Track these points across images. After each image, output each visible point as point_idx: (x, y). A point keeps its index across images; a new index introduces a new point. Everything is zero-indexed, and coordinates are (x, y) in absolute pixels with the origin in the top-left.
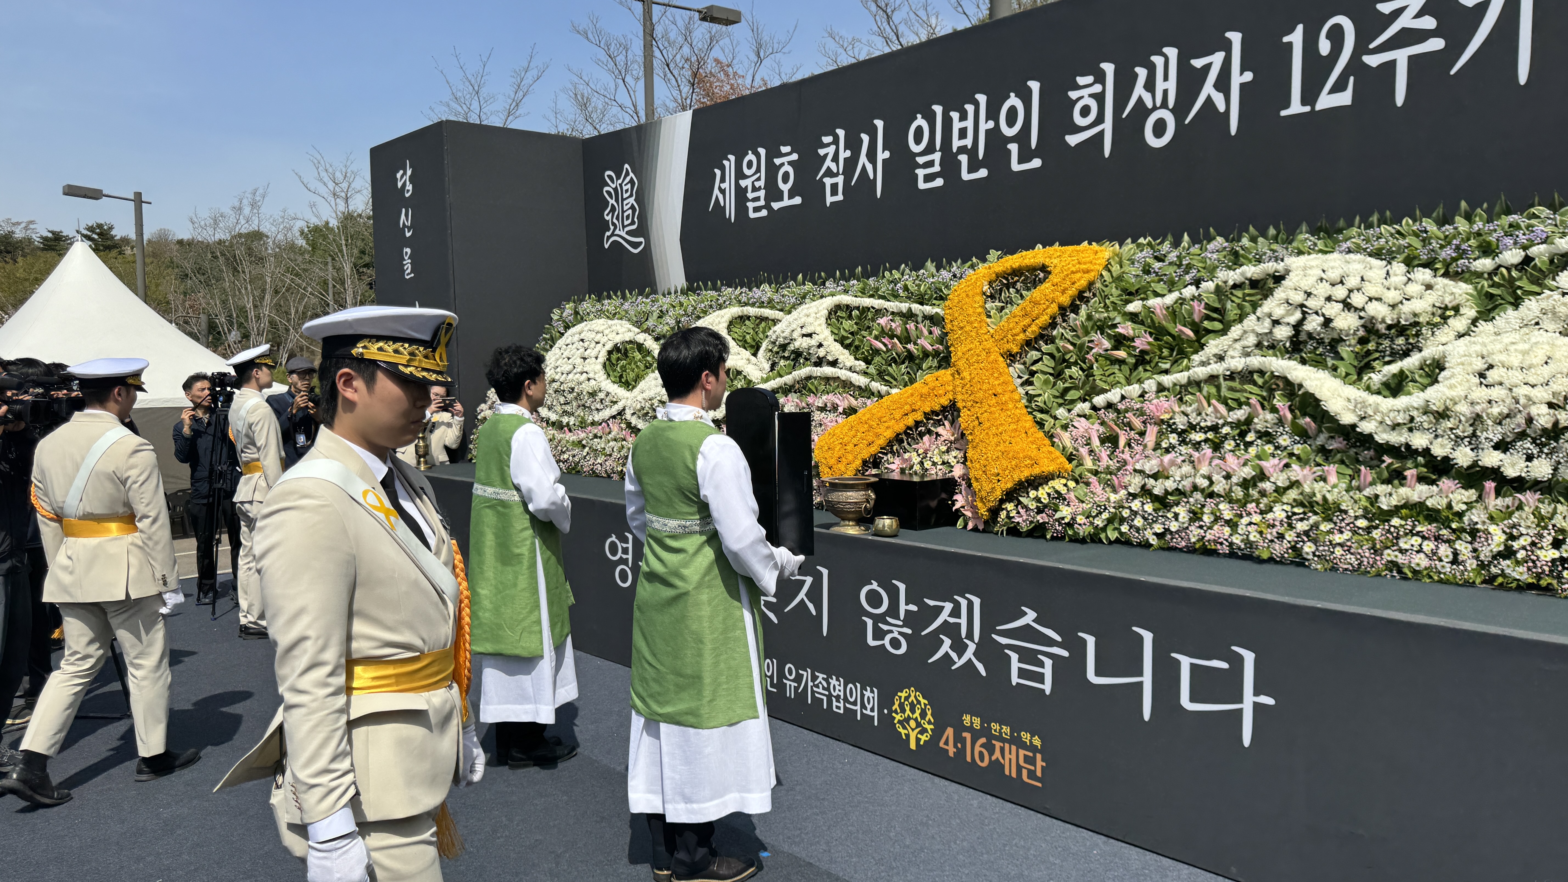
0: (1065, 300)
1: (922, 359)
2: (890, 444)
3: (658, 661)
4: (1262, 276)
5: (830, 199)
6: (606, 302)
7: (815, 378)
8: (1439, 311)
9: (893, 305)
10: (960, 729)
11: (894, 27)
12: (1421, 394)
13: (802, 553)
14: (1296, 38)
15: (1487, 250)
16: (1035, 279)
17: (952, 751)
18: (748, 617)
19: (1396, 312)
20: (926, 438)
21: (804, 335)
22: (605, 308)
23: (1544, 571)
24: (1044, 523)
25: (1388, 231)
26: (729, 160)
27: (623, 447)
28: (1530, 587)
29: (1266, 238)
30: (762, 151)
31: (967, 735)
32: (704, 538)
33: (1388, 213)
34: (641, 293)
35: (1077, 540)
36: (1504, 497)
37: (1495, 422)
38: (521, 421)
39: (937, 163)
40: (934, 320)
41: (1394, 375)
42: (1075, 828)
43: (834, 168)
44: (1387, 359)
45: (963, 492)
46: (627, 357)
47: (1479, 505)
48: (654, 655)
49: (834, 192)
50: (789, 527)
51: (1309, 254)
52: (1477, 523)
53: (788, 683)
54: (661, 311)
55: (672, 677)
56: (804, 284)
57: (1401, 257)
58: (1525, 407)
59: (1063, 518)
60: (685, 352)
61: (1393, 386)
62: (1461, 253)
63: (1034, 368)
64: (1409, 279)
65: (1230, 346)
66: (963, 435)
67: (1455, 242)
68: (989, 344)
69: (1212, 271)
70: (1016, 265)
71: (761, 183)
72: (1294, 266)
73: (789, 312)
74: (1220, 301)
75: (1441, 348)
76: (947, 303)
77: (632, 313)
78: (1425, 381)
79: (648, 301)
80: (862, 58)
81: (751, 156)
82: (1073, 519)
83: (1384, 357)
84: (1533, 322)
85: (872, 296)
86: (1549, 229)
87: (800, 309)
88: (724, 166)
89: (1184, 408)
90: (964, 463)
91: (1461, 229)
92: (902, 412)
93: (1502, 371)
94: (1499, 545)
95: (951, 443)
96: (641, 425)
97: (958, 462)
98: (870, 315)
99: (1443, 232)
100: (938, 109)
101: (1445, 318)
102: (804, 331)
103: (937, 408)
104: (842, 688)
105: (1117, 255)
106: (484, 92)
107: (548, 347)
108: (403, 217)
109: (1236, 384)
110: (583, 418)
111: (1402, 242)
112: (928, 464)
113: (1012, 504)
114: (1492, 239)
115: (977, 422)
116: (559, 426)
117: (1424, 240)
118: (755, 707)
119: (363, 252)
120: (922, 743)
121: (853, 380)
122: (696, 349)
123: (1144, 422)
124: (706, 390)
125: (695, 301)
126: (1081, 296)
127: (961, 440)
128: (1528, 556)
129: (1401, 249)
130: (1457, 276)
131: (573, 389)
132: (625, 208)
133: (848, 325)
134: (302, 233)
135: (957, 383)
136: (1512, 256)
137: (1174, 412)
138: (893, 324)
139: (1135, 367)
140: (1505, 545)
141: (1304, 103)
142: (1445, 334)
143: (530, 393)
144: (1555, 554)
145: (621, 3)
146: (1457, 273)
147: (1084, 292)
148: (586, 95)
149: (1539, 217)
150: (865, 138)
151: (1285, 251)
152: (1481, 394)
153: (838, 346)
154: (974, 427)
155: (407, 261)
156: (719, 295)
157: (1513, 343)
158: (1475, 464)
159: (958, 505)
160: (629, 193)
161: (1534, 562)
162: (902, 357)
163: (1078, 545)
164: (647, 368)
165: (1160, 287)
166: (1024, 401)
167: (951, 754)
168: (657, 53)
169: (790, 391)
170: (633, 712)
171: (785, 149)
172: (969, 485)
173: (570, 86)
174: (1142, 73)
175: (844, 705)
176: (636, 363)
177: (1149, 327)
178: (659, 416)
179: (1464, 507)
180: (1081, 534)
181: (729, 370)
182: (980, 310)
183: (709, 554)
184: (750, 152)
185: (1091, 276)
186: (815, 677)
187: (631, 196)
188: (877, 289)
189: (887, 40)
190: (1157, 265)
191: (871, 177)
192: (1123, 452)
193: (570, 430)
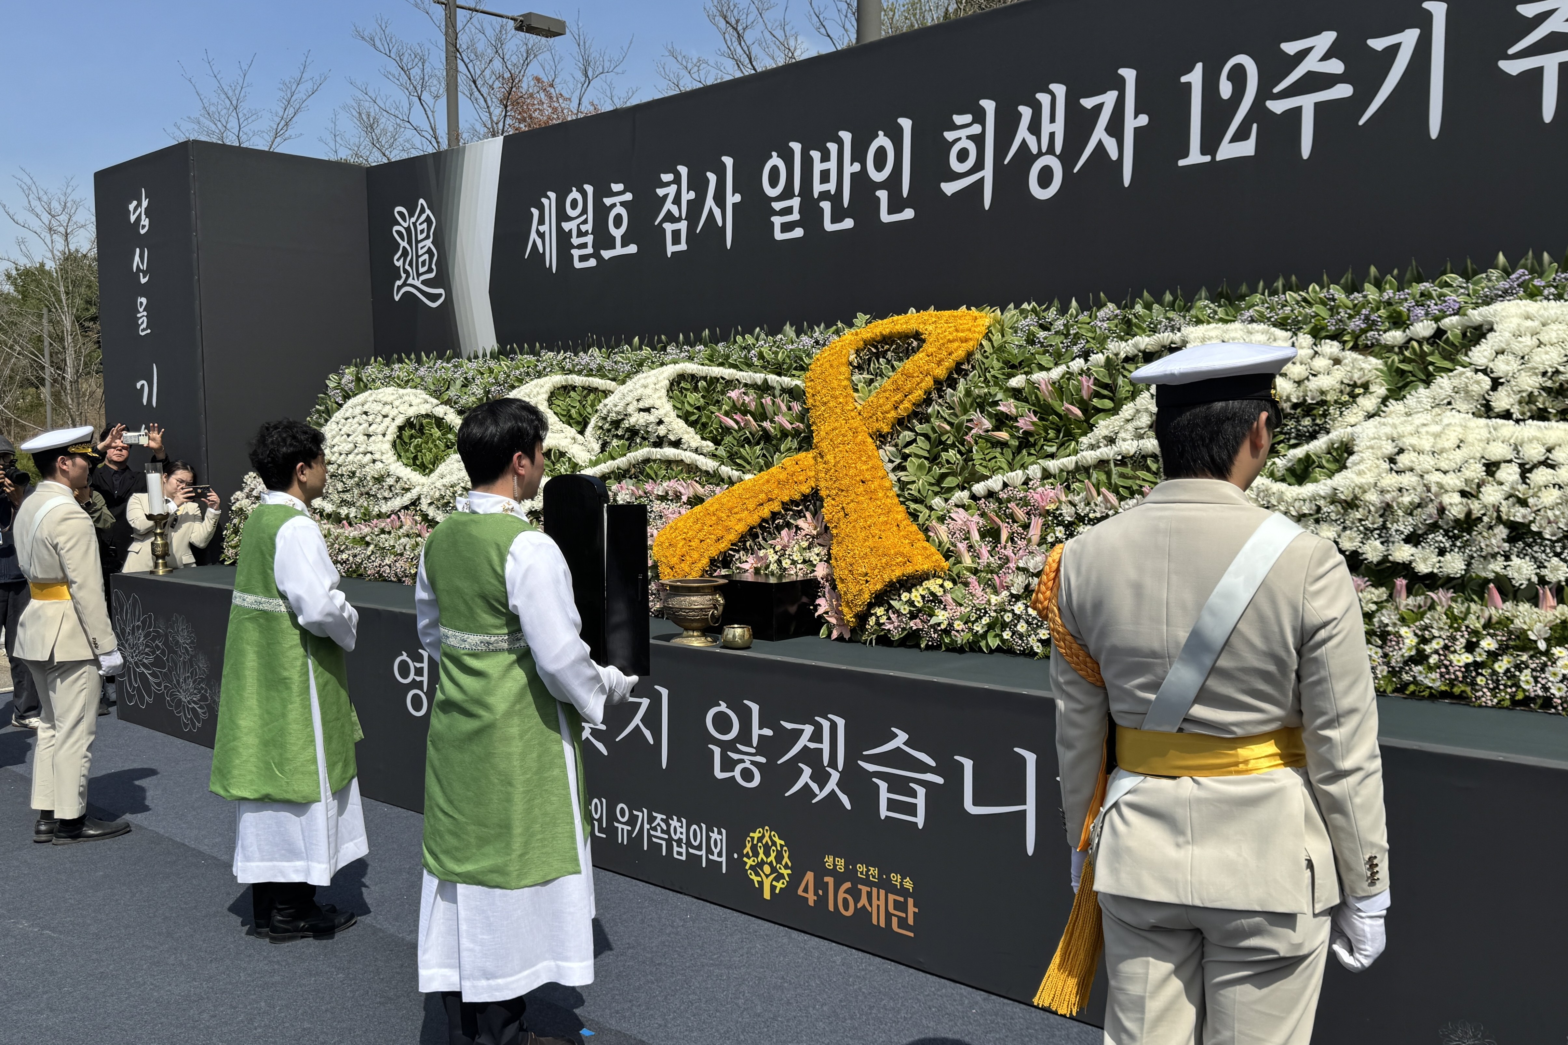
0: (941, 372)
1: (780, 439)
2: (743, 539)
3: (456, 808)
4: (1157, 348)
5: (671, 249)
6: (396, 366)
7: (654, 461)
8: (1348, 389)
9: (746, 376)
10: (821, 872)
11: (745, 48)
12: (1329, 481)
13: (635, 673)
14: (1195, 78)
15: (1398, 321)
16: (907, 349)
17: (811, 898)
18: (568, 751)
19: (1302, 388)
20: (784, 532)
21: (641, 410)
22: (395, 374)
23: (1457, 677)
24: (918, 630)
25: (1294, 298)
26: (549, 198)
27: (417, 544)
28: (1443, 695)
29: (1162, 305)
30: (589, 189)
31: (829, 880)
32: (513, 657)
33: (1294, 278)
34: (440, 357)
35: (956, 649)
36: (1416, 596)
37: (1406, 513)
38: (289, 513)
39: (796, 209)
40: (794, 394)
41: (1300, 460)
42: (953, 984)
43: (675, 210)
44: (1293, 442)
45: (827, 595)
46: (423, 434)
47: (1389, 605)
48: (450, 802)
49: (676, 240)
50: (619, 641)
51: (1209, 323)
52: (1387, 625)
53: (620, 826)
54: (466, 378)
55: (473, 827)
56: (641, 349)
57: (1307, 328)
58: (1436, 496)
59: (939, 624)
60: (492, 429)
61: (1299, 472)
62: (1371, 325)
63: (907, 451)
64: (1316, 353)
65: (1121, 427)
66: (827, 528)
67: (1364, 311)
68: (856, 423)
69: (1102, 342)
70: (886, 332)
71: (589, 227)
72: (1191, 336)
73: (623, 382)
74: (1111, 375)
75: (1349, 429)
76: (808, 374)
77: (429, 380)
78: (1332, 466)
79: (450, 365)
80: (709, 82)
81: (575, 194)
82: (950, 625)
83: (1289, 439)
84: (1445, 402)
85: (721, 364)
86: (1461, 299)
87: (636, 378)
88: (543, 205)
89: (1071, 497)
90: (827, 561)
91: (1370, 297)
92: (756, 501)
93: (1413, 455)
94: (1410, 649)
95: (813, 537)
96: (440, 517)
97: (821, 560)
98: (719, 388)
99: (1352, 301)
100: (796, 147)
101: (1354, 397)
102: (641, 405)
103: (797, 497)
104: (684, 830)
105: (999, 322)
106: (244, 108)
107: (322, 421)
108: (137, 258)
109: (1128, 471)
110: (366, 509)
111: (1308, 310)
112: (786, 563)
113: (882, 609)
114: (1403, 308)
115: (842, 513)
116: (335, 518)
117: (1331, 309)
118: (575, 860)
119: (89, 302)
120: (777, 891)
121: (699, 464)
122: (506, 425)
123: (1028, 513)
124: (519, 475)
125: (508, 367)
126: (958, 369)
127: (825, 535)
128: (1440, 661)
129: (1307, 320)
130: (1366, 349)
131: (354, 473)
132: (420, 252)
133: (694, 398)
134: (9, 276)
135: (820, 468)
136: (1423, 328)
137: (1060, 502)
138: (746, 398)
139: (1019, 450)
140: (1417, 649)
141: (1203, 153)
142: (1354, 415)
143: (303, 478)
144: (1467, 658)
145: (416, 5)
146: (1366, 346)
147: (962, 364)
148: (372, 114)
149: (1451, 286)
150: (712, 177)
151: (1182, 320)
152: (1391, 481)
153: (681, 423)
154: (839, 519)
155: (142, 314)
156: (538, 361)
157: (1424, 425)
158: (1385, 559)
159: (820, 611)
160: (424, 235)
161: (1446, 667)
162: (757, 437)
163: (956, 655)
164: (448, 447)
165: (1045, 360)
166: (896, 489)
167: (811, 903)
168: (461, 67)
169: (624, 477)
170: (425, 872)
171: (617, 187)
172: (834, 587)
173: (355, 105)
174: (1026, 112)
175: (687, 851)
176: (434, 441)
177: (1033, 405)
178: (460, 507)
179: (1374, 607)
180: (959, 642)
181: (550, 450)
182: (846, 383)
183: (519, 676)
184: (574, 189)
185: (970, 345)
186: (651, 819)
187: (427, 237)
188: (727, 357)
189: (738, 63)
190: (1042, 334)
191: (720, 223)
192: (1005, 548)
193: (350, 524)
